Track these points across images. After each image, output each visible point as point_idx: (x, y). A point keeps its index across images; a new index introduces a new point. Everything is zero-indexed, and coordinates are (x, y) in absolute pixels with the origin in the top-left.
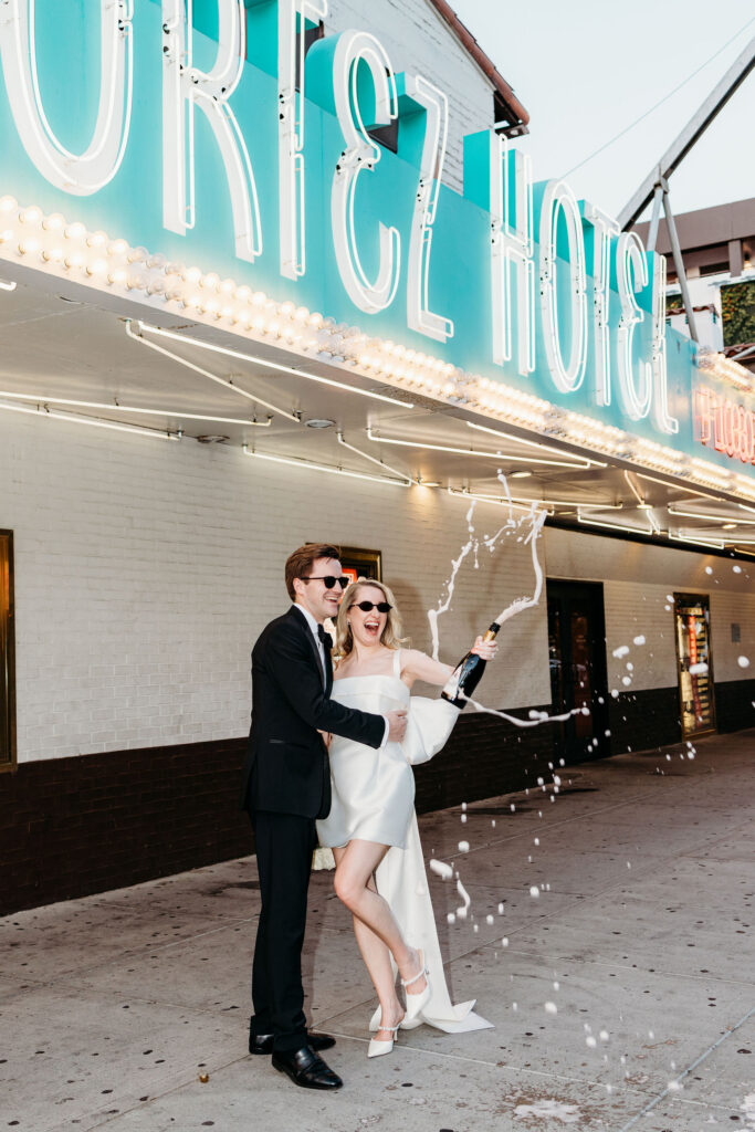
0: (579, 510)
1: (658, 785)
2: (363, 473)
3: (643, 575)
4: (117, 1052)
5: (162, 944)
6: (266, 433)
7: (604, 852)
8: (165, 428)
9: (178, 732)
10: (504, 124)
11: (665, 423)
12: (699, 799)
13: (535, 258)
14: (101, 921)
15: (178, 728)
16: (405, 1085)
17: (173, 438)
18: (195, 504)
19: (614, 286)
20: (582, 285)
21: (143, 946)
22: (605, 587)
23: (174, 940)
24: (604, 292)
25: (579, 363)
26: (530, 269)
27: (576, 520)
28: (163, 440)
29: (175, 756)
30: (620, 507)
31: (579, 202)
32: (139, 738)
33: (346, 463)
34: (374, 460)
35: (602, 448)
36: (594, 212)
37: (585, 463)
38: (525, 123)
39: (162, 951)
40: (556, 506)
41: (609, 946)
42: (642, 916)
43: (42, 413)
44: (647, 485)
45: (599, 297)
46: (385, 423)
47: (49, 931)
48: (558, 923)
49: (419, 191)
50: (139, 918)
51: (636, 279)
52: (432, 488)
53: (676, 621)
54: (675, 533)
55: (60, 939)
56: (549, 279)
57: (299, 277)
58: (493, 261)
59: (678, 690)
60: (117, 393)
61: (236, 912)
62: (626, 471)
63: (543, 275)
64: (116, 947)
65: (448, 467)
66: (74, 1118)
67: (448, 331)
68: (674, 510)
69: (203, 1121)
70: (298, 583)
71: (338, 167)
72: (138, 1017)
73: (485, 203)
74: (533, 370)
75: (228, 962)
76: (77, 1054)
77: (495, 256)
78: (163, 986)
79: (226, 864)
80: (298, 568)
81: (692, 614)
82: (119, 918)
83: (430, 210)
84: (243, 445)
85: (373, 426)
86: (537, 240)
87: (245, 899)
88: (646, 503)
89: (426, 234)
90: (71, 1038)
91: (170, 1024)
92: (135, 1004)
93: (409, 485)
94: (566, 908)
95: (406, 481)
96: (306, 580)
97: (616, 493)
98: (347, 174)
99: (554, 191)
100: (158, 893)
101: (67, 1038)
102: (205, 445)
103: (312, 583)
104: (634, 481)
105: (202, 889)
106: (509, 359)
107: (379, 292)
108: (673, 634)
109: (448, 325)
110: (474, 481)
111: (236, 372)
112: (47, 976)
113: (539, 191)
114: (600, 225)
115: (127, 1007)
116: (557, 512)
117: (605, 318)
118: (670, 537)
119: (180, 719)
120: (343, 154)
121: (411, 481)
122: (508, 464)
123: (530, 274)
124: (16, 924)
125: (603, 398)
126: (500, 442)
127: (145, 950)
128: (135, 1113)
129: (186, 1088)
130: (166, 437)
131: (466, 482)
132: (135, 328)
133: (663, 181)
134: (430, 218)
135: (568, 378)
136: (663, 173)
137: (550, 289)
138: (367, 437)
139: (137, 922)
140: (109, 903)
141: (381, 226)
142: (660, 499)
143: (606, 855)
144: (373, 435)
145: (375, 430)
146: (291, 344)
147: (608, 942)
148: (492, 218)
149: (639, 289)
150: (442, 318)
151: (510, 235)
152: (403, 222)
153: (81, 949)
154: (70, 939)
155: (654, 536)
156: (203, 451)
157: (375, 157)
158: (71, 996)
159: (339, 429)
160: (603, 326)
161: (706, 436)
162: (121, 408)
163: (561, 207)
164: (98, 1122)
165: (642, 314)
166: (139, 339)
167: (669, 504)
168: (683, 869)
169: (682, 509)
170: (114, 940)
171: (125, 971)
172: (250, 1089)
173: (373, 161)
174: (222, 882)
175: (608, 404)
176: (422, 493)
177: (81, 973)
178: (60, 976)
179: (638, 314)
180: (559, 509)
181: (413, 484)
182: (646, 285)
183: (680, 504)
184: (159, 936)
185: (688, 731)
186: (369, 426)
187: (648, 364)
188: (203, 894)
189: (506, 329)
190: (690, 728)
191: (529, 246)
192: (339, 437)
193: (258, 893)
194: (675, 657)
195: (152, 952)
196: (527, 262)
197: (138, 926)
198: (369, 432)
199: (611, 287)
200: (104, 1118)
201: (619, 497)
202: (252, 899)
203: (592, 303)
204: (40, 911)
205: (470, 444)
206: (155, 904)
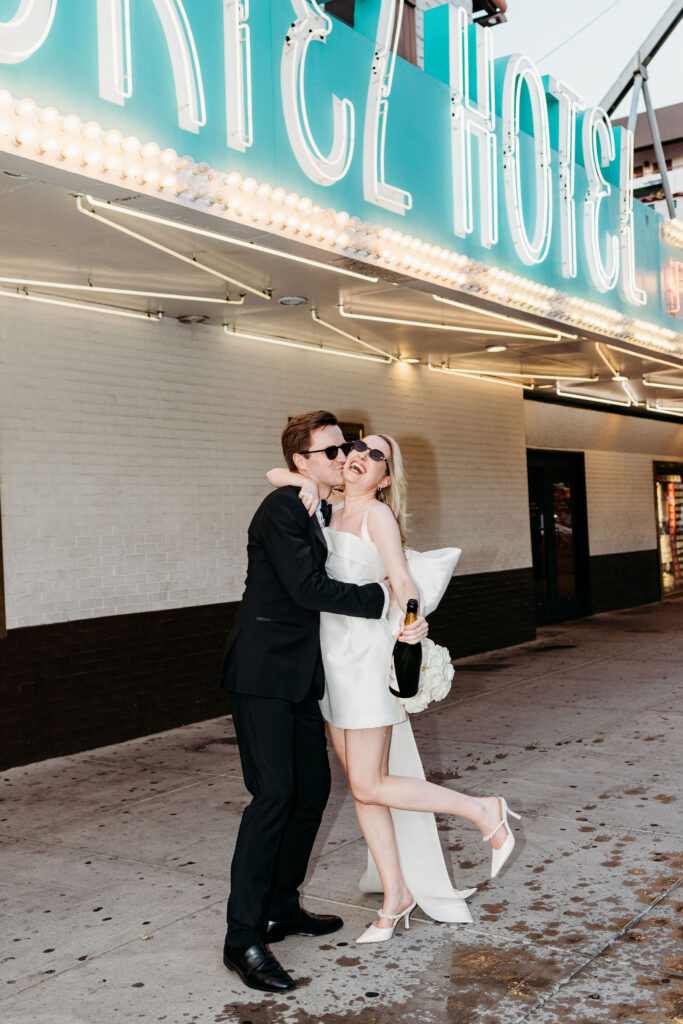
0: (558, 383)
1: (633, 641)
2: (345, 350)
3: (624, 445)
4: (69, 909)
5: (137, 799)
6: (244, 312)
7: (573, 707)
8: (145, 309)
9: (165, 598)
10: (483, 13)
11: (633, 294)
12: (670, 654)
13: (498, 131)
14: (86, 777)
15: (165, 594)
16: (340, 945)
17: (153, 318)
18: (177, 382)
19: (579, 160)
20: (547, 159)
21: (120, 801)
22: (586, 456)
23: (148, 796)
24: (569, 166)
25: (544, 235)
26: (492, 142)
27: (555, 394)
28: (144, 321)
29: (162, 621)
30: (596, 380)
31: (542, 77)
32: (127, 604)
33: (327, 341)
34: (352, 338)
35: (580, 322)
36: (558, 85)
37: (555, 336)
38: (503, 11)
39: (136, 806)
40: (535, 379)
41: (564, 800)
42: (601, 770)
43: (21, 296)
44: (620, 357)
45: (564, 171)
46: (356, 300)
47: (34, 787)
48: (518, 776)
49: (375, 63)
50: (122, 774)
51: (603, 155)
52: (412, 364)
53: (655, 488)
54: (653, 405)
55: (44, 795)
56: (512, 153)
57: (247, 148)
58: (454, 134)
59: (657, 552)
60: (90, 274)
61: (213, 768)
62: (597, 344)
63: (505, 149)
64: (93, 802)
65: (429, 344)
66: (11, 978)
67: (406, 203)
68: (649, 382)
69: (133, 983)
70: (298, 459)
71: (288, 39)
72: (97, 873)
73: (444, 77)
74: (495, 242)
75: (195, 817)
76: (30, 911)
77: (456, 129)
78: (128, 841)
79: (215, 720)
80: (295, 442)
81: (672, 480)
82: (103, 774)
83: (386, 83)
84: (224, 325)
85: (345, 303)
86: (499, 113)
87: (225, 754)
88: (622, 375)
89: (382, 106)
90: (28, 894)
91: (126, 880)
92: (97, 859)
93: (389, 362)
94: (527, 762)
95: (387, 358)
96: (306, 454)
97: (592, 365)
98: (296, 45)
99: (516, 68)
100: (146, 749)
101: (24, 895)
102: (185, 325)
103: (313, 456)
104: (607, 352)
105: (186, 745)
106: (470, 231)
107: (332, 164)
108: (653, 500)
109: (406, 197)
110: (453, 356)
111: (200, 249)
112: (22, 832)
113: (501, 67)
114: (566, 100)
115: (89, 863)
116: (536, 386)
117: (570, 192)
118: (648, 408)
119: (168, 585)
120: (293, 25)
121: (391, 357)
122: (484, 339)
123: (492, 148)
124: (7, 780)
125: (569, 270)
126: (472, 317)
127: (120, 805)
128: (70, 974)
129: (125, 947)
130: (146, 317)
131: (445, 357)
132: (85, 204)
133: (642, 69)
134: (387, 91)
135: (532, 250)
136: (642, 60)
137: (513, 163)
138: (339, 313)
139: (119, 778)
140: (98, 759)
141: (335, 98)
142: (636, 370)
143: (574, 709)
144: (345, 311)
145: (347, 306)
146: (239, 215)
147: (563, 796)
148: (452, 92)
149: (606, 164)
150: (401, 191)
151: (471, 108)
152: (357, 94)
153: (60, 805)
154: (53, 794)
155: (632, 407)
156: (184, 331)
157: (327, 28)
158: (39, 852)
159: (313, 307)
160: (569, 199)
161: (675, 307)
162: (94, 289)
163: (524, 81)
164: (33, 982)
165: (609, 189)
166: (91, 215)
167: (644, 376)
168: (645, 723)
169: (655, 380)
170: (95, 796)
171: (96, 826)
172: (187, 949)
173: (325, 33)
174: (206, 738)
175: (574, 276)
176: (403, 368)
177: (54, 828)
178: (34, 832)
179: (604, 188)
180: (538, 382)
181: (393, 361)
182: (613, 159)
183: (654, 375)
184: (136, 792)
185: (668, 590)
186: (341, 303)
187: (615, 237)
188: (187, 749)
189: (467, 201)
190: (669, 588)
191: (490, 119)
192: (313, 314)
193: (235, 749)
194: (654, 522)
195: (126, 807)
196: (489, 135)
197: (120, 782)
198: (341, 308)
199: (577, 161)
200: (39, 978)
201: (595, 370)
202: (231, 754)
203: (557, 177)
204: (32, 767)
205: (441, 319)
206: (140, 760)
